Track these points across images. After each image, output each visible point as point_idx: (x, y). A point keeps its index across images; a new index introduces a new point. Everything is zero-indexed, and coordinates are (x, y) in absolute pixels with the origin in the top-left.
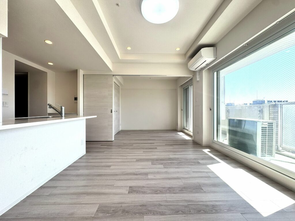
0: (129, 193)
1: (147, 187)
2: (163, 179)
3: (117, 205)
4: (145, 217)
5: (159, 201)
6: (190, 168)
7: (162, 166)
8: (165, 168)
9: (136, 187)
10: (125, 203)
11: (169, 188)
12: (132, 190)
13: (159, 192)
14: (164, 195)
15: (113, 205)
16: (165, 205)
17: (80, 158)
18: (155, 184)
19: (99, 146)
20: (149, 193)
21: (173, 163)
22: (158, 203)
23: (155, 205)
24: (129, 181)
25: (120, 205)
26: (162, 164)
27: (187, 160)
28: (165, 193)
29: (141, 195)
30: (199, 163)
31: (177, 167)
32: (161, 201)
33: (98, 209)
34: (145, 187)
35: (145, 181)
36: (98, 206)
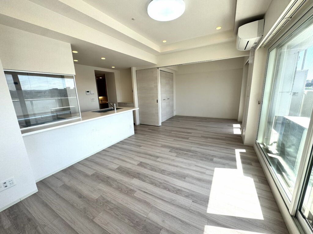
0: (137, 165)
1: (150, 165)
7: (175, 155)
9: (144, 163)
12: (141, 164)
13: (154, 170)
14: (155, 173)
16: (149, 178)
17: (129, 137)
19: (146, 129)
23: (145, 176)
24: (144, 159)
26: (177, 153)
27: (204, 155)
33: (118, 167)
35: (153, 161)
36: (119, 166)
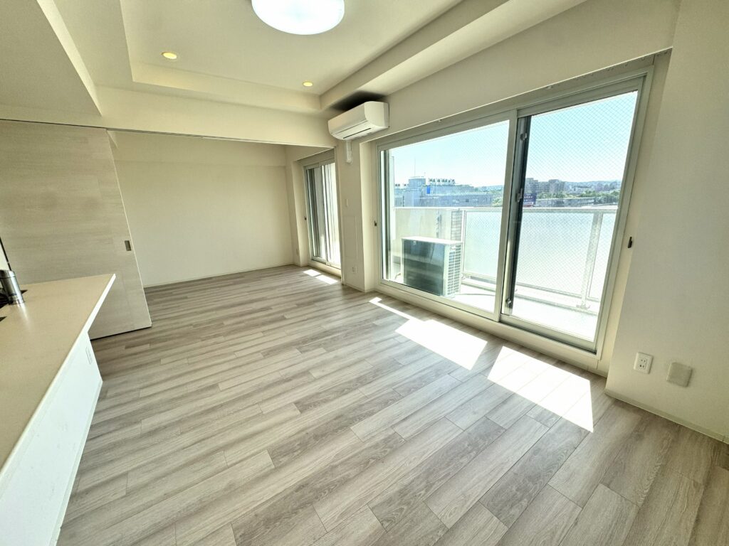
0: (301, 412)
1: (325, 391)
2: (339, 370)
3: (299, 435)
4: (352, 428)
5: (356, 402)
6: (367, 338)
7: (321, 350)
8: (328, 351)
10: (310, 427)
11: (358, 379)
12: (303, 406)
13: (346, 390)
14: (357, 392)
15: (292, 439)
16: (367, 403)
18: (333, 382)
20: (335, 398)
21: (338, 338)
22: (355, 405)
23: (355, 409)
25: (304, 433)
26: (319, 346)
27: (356, 326)
28: (357, 388)
29: (325, 406)
30: (375, 326)
31: (347, 343)
32: (359, 400)
33: (271, 455)
34: (320, 393)
35: (314, 384)
36: (266, 453)
